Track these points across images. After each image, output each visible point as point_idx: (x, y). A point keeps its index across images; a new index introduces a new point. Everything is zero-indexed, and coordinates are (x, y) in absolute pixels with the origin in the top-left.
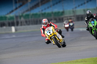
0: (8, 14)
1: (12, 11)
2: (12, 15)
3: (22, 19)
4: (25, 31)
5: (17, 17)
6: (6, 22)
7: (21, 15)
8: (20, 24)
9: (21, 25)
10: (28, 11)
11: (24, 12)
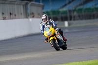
0: (61, 8)
1: (65, 5)
2: (65, 9)
3: (76, 13)
4: (79, 25)
5: (70, 11)
6: (59, 16)
7: (74, 9)
8: (73, 18)
9: (74, 20)
10: (81, 5)
11: (77, 7)
